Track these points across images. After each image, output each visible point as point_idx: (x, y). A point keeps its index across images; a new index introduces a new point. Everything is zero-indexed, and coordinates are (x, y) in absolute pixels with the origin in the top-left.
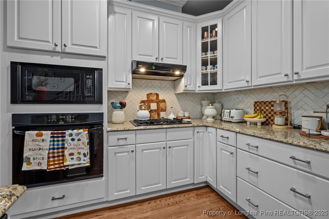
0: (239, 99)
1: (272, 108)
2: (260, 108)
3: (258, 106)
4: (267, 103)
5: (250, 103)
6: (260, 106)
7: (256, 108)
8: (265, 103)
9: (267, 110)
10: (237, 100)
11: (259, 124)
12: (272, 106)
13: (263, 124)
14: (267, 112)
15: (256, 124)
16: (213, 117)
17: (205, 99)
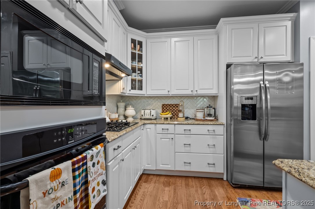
0: (149, 102)
1: (177, 108)
2: (166, 108)
3: (165, 107)
4: (171, 105)
5: (158, 105)
6: (166, 107)
7: (163, 108)
8: (169, 105)
9: (174, 110)
10: (146, 103)
11: (169, 118)
12: (177, 107)
13: (171, 118)
14: (174, 111)
15: (167, 118)
16: (133, 117)
17: (120, 102)
